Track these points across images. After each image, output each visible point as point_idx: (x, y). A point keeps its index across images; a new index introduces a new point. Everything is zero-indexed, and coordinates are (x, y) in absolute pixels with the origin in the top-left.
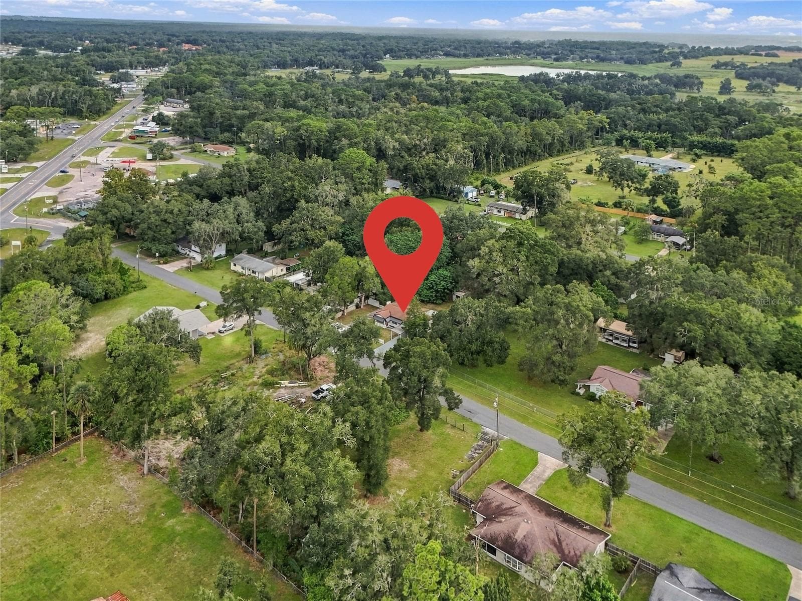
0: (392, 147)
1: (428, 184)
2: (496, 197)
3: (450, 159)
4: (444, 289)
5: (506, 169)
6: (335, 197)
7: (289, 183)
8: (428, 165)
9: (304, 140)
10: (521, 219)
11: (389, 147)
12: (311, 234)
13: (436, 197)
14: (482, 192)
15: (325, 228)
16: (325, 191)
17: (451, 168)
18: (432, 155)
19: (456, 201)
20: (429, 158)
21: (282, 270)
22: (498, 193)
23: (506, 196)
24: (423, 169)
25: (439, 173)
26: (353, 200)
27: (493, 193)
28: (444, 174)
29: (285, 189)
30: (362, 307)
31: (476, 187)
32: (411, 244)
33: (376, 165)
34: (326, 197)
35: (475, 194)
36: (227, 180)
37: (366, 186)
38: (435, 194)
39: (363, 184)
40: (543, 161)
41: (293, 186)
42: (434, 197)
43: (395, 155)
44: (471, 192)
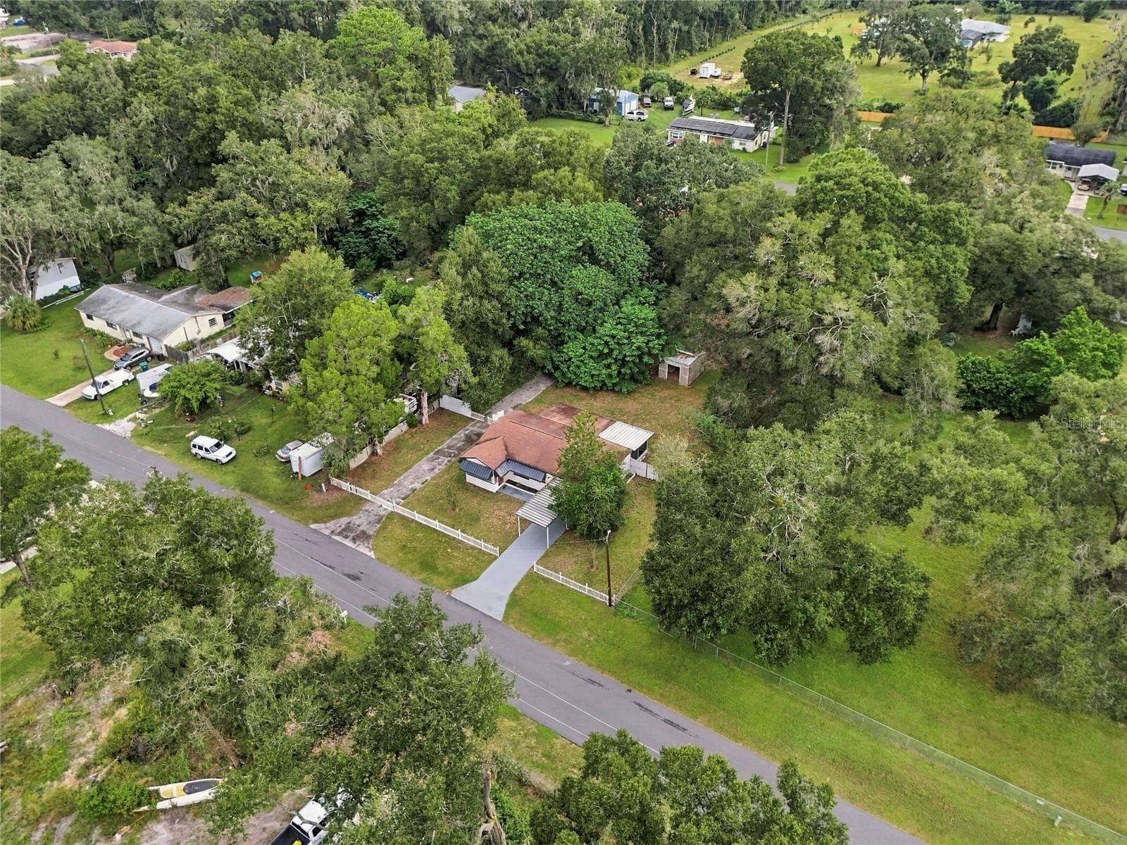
0: (457, 16)
1: (542, 86)
2: (678, 108)
3: (582, 29)
4: (640, 357)
5: (680, 57)
6: (328, 123)
7: (202, 91)
8: (539, 46)
9: (275, 13)
10: (744, 150)
11: (452, 17)
12: (269, 223)
13: (560, 117)
14: (647, 100)
15: (305, 207)
16: (300, 108)
17: (591, 49)
18: (543, 24)
19: (601, 122)
20: (540, 32)
21: (212, 322)
22: (680, 101)
23: (698, 105)
24: (529, 53)
25: (563, 59)
26: (376, 126)
27: (669, 101)
28: (575, 61)
29: (194, 110)
30: (425, 419)
31: (634, 90)
32: (542, 239)
33: (426, 44)
34: (306, 124)
35: (634, 104)
36: (68, 100)
37: (409, 95)
38: (554, 110)
39: (400, 90)
40: (740, 39)
41: (213, 99)
42: (553, 116)
43: (465, 35)
44: (629, 102)
